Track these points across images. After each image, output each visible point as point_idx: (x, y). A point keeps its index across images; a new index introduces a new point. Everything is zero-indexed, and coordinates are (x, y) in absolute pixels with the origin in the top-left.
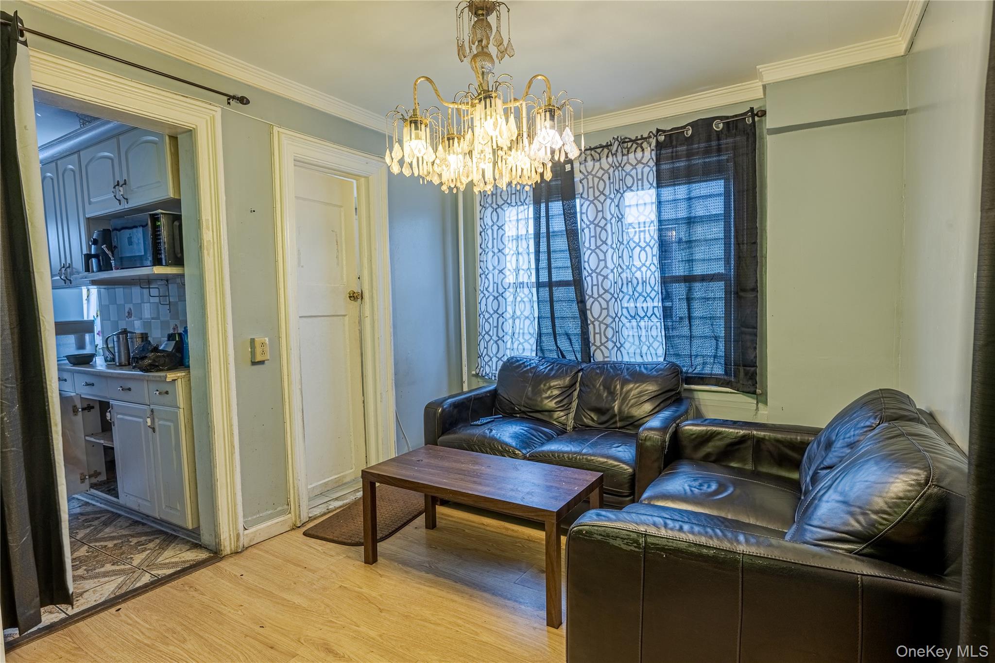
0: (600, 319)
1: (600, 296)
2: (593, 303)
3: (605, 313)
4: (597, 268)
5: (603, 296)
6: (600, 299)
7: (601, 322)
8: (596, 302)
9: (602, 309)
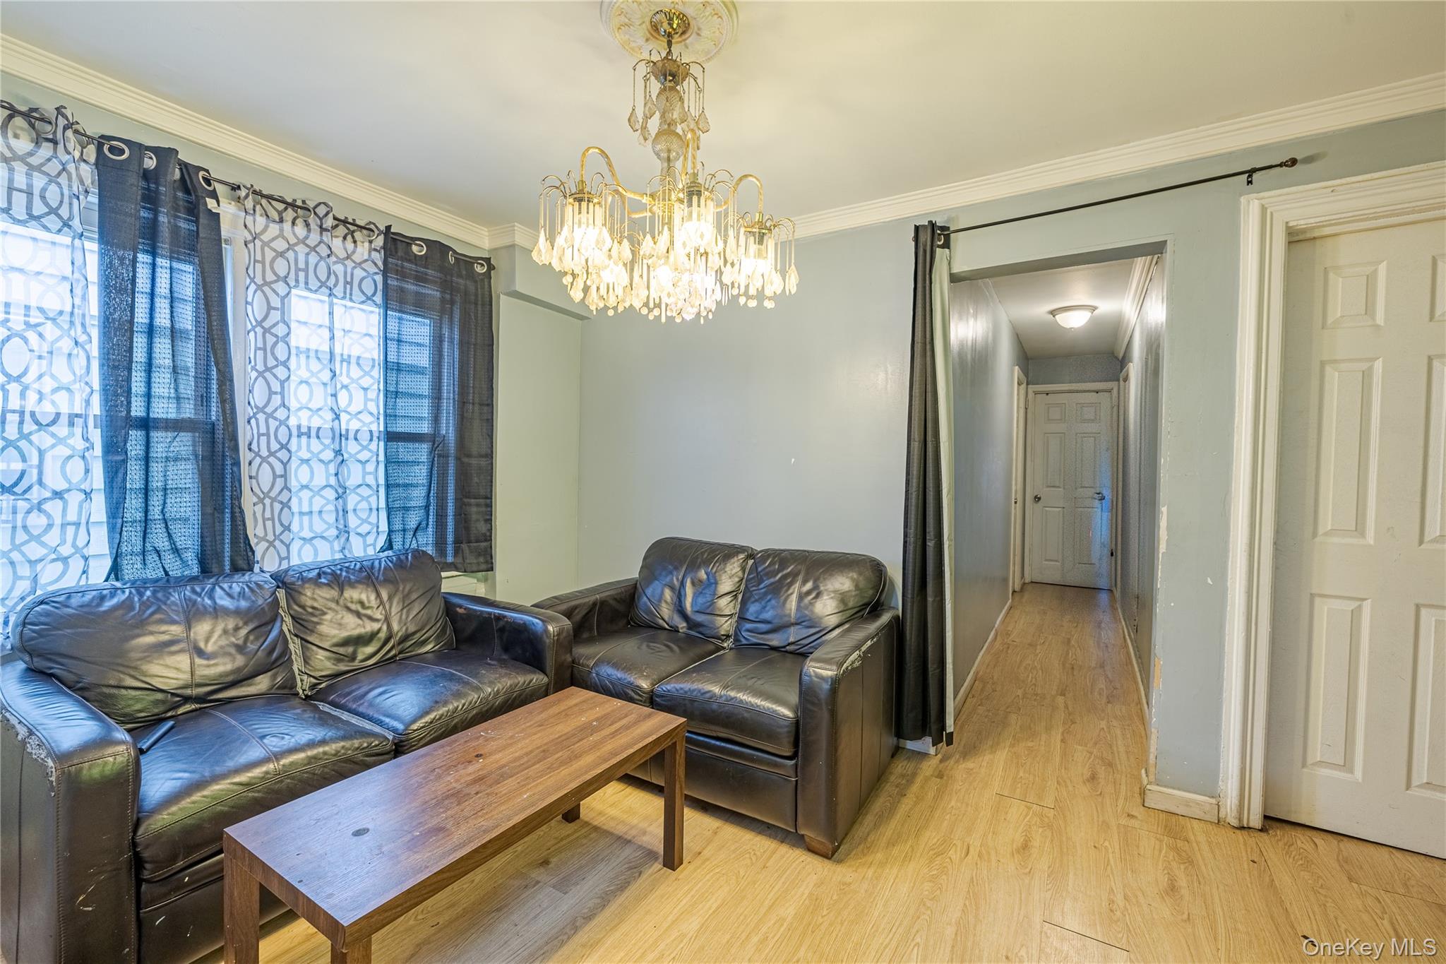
0: (273, 494)
1: (272, 454)
2: (260, 465)
3: (280, 482)
4: (266, 406)
5: (278, 454)
6: (271, 459)
7: (273, 500)
8: (265, 465)
9: (275, 476)
